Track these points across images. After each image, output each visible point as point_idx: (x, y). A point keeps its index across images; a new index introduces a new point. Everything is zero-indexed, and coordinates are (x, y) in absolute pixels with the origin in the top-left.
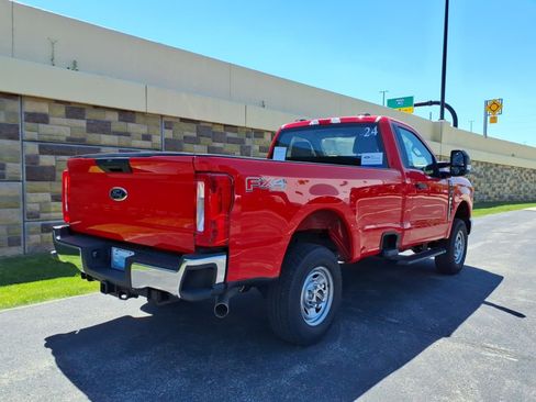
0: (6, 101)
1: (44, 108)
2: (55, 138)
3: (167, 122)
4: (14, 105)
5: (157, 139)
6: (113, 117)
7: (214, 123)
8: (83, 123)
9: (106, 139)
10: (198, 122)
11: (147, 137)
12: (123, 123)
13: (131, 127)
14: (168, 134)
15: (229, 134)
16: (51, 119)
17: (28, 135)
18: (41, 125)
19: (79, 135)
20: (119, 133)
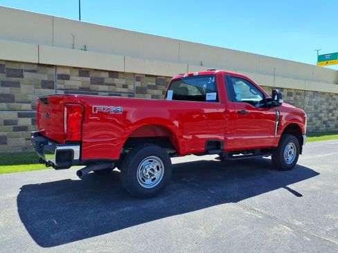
0: (48, 68)
1: (67, 72)
2: (73, 87)
3: (137, 77)
4: (52, 71)
5: (131, 87)
6: (106, 75)
7: (167, 77)
8: (88, 79)
9: (101, 88)
10: (156, 76)
11: (125, 86)
12: (111, 79)
13: (116, 81)
14: (138, 84)
16: (71, 77)
17: (59, 86)
18: (65, 81)
19: (86, 86)
20: (109, 85)
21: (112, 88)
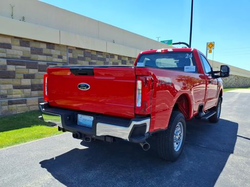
1: (9, 41)
2: (15, 56)
3: (70, 49)
5: (65, 58)
6: (44, 46)
7: (92, 50)
8: (29, 49)
9: (41, 57)
10: (84, 49)
11: (60, 57)
12: (48, 50)
13: (53, 52)
14: (70, 55)
15: (99, 56)
16: (12, 46)
17: (1, 55)
18: (7, 50)
19: (27, 55)
20: (47, 55)
21: (49, 58)
